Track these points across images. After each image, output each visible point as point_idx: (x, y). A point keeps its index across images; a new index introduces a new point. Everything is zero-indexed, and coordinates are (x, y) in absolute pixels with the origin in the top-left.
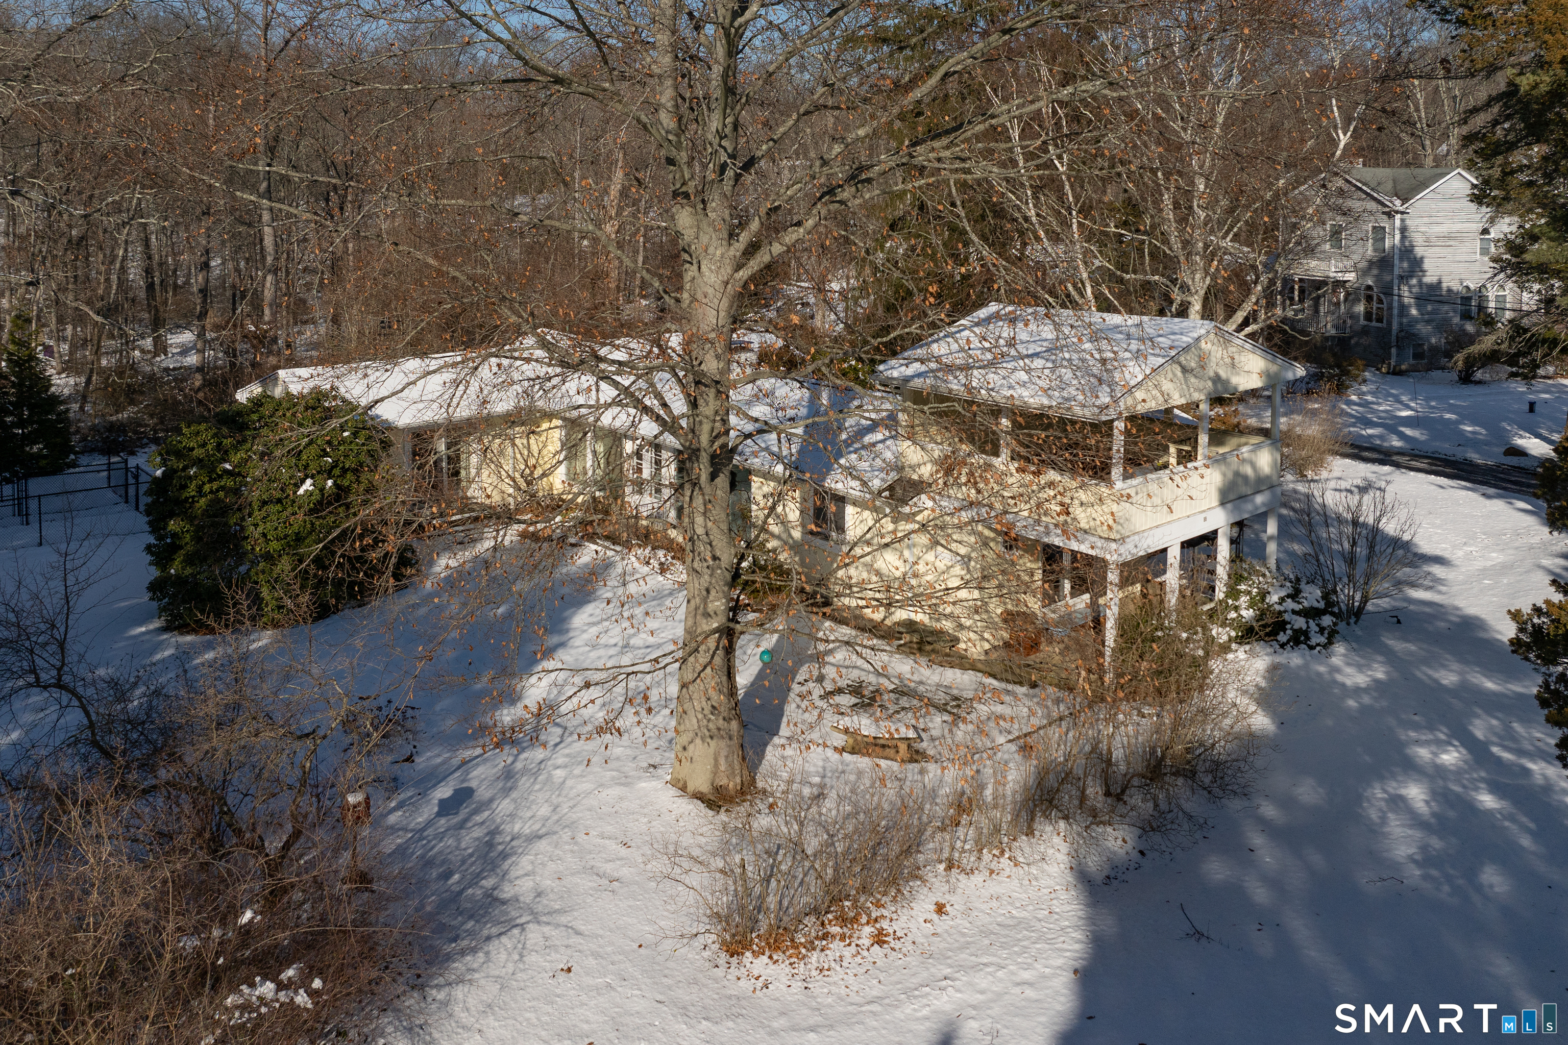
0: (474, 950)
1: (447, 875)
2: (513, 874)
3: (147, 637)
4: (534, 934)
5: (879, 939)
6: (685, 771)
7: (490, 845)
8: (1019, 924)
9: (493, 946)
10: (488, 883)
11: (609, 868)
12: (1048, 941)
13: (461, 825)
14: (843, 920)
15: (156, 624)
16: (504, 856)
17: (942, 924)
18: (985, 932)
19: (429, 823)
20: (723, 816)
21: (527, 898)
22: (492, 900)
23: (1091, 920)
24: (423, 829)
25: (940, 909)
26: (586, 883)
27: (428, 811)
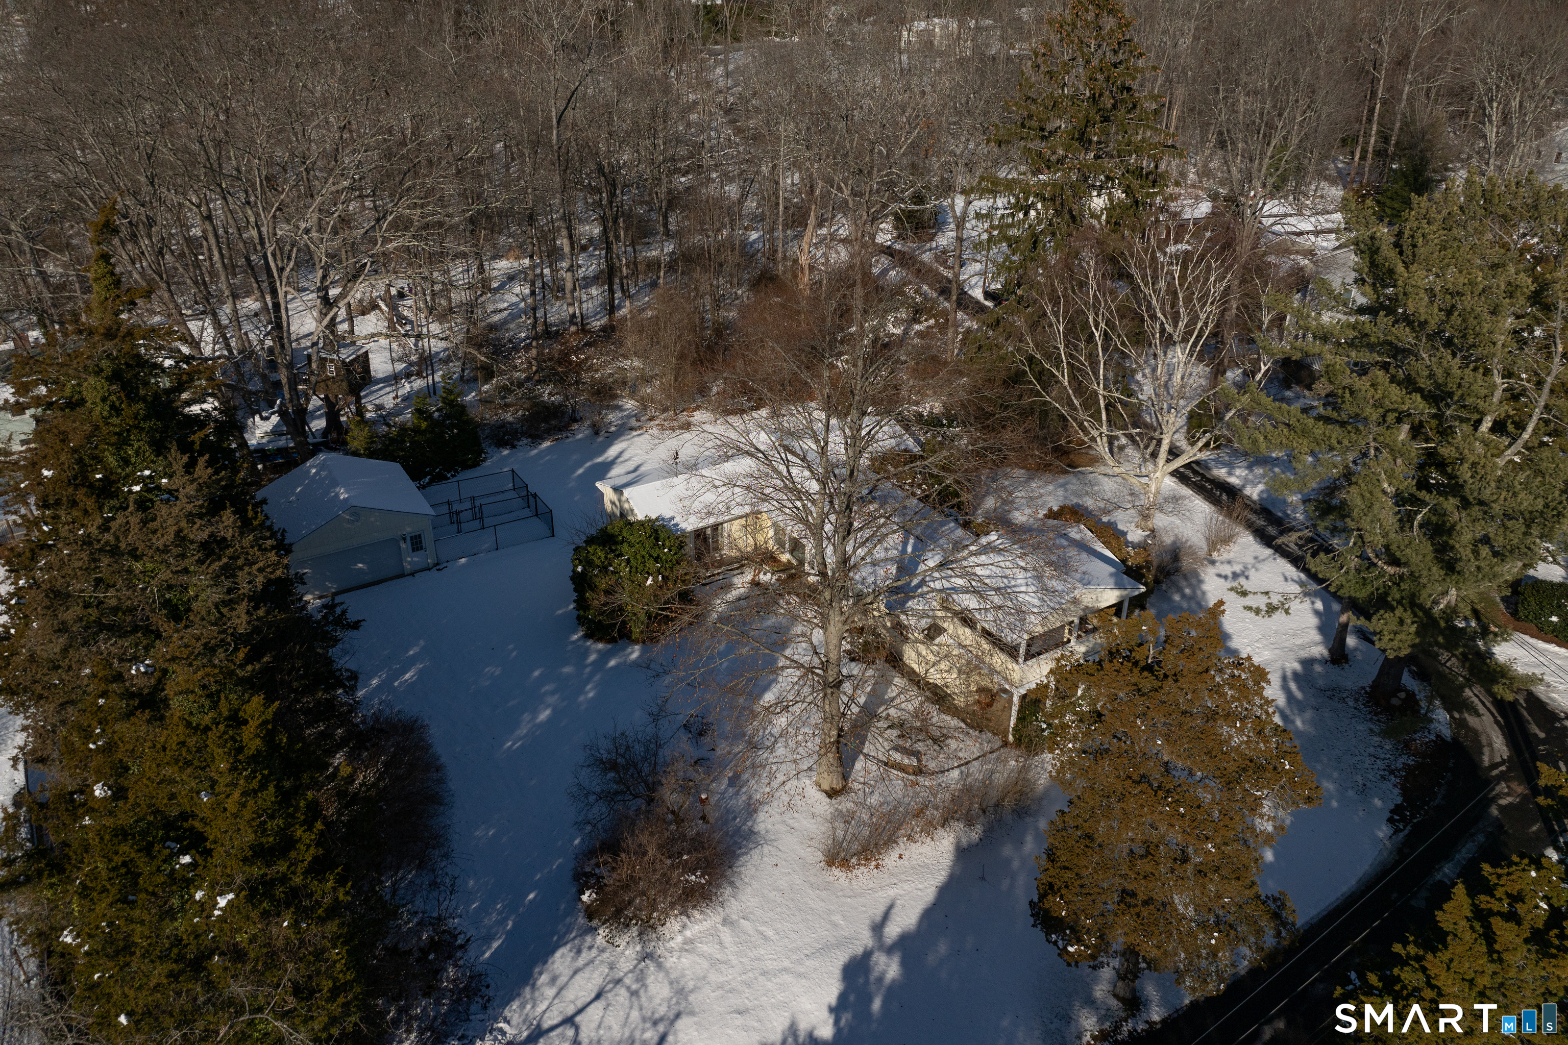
0: (746, 853)
1: (735, 818)
2: (758, 820)
3: (580, 643)
4: (766, 849)
5: (877, 867)
6: (821, 781)
7: (749, 805)
8: (926, 866)
9: (753, 852)
10: (749, 824)
11: (791, 822)
12: (932, 874)
13: (737, 793)
14: (866, 859)
15: (581, 634)
16: (755, 811)
17: (900, 862)
18: (913, 868)
19: (726, 790)
20: (834, 801)
21: (763, 832)
22: (752, 832)
23: (953, 868)
24: (723, 793)
25: (900, 857)
26: (783, 828)
27: (725, 782)
